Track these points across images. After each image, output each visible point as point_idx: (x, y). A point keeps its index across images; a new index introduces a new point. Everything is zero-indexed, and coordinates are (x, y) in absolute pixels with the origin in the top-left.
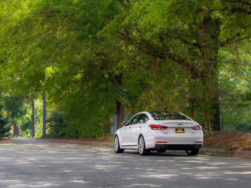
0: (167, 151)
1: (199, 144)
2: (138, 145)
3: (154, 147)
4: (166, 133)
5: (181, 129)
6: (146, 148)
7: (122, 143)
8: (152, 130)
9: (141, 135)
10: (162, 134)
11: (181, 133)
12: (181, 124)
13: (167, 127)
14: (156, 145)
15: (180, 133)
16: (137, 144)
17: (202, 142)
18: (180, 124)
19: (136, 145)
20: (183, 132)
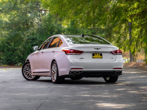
1: (119, 71)
3: (68, 74)
4: (82, 58)
5: (99, 54)
6: (60, 75)
8: (66, 55)
9: (54, 60)
10: (77, 60)
13: (83, 52)
18: (98, 49)
19: (49, 72)
20: (101, 57)
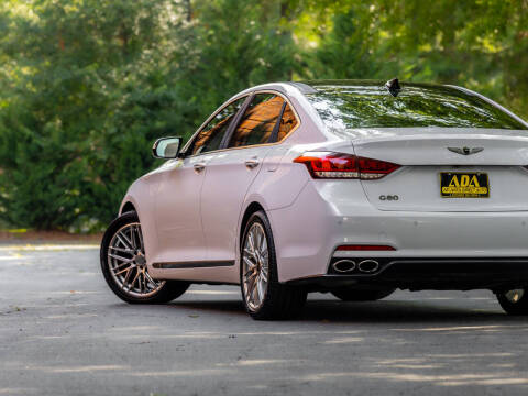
0: (400, 296)
2: (238, 263)
3: (323, 271)
4: (390, 198)
6: (282, 279)
8: (316, 182)
9: (255, 207)
10: (367, 204)
11: (470, 196)
12: (471, 147)
13: (399, 166)
14: (333, 260)
15: (465, 196)
16: (232, 255)
18: (466, 152)
19: (231, 263)
20: (483, 191)
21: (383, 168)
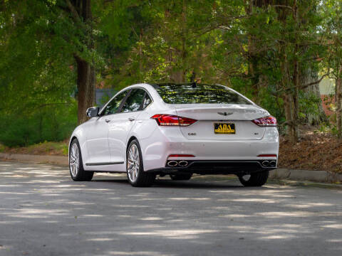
1: (270, 161)
2: (125, 163)
3: (163, 166)
4: (192, 134)
5: (227, 125)
6: (145, 170)
7: (89, 156)
8: (160, 127)
11: (227, 133)
12: (227, 112)
13: (196, 121)
14: (168, 161)
15: (225, 133)
17: (275, 155)
18: (225, 114)
19: (123, 163)
20: (233, 131)
21: (189, 121)
